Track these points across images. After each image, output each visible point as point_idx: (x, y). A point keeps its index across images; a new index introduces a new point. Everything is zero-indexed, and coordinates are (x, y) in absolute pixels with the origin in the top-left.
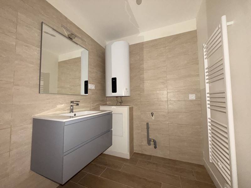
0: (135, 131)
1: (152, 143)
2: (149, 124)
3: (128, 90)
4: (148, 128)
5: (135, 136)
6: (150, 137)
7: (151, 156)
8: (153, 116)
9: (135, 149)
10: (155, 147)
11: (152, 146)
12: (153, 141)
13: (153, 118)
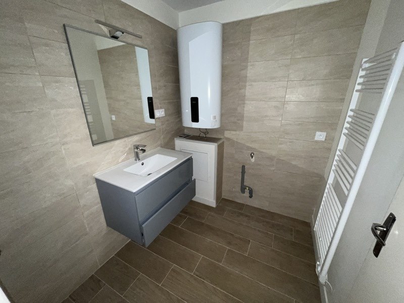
0: (225, 174)
1: (247, 190)
2: (246, 167)
3: (218, 118)
4: (243, 172)
5: (224, 179)
6: (245, 184)
7: (243, 205)
8: (254, 158)
9: (223, 194)
10: (251, 197)
11: (247, 194)
12: (249, 189)
13: (253, 160)
